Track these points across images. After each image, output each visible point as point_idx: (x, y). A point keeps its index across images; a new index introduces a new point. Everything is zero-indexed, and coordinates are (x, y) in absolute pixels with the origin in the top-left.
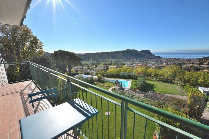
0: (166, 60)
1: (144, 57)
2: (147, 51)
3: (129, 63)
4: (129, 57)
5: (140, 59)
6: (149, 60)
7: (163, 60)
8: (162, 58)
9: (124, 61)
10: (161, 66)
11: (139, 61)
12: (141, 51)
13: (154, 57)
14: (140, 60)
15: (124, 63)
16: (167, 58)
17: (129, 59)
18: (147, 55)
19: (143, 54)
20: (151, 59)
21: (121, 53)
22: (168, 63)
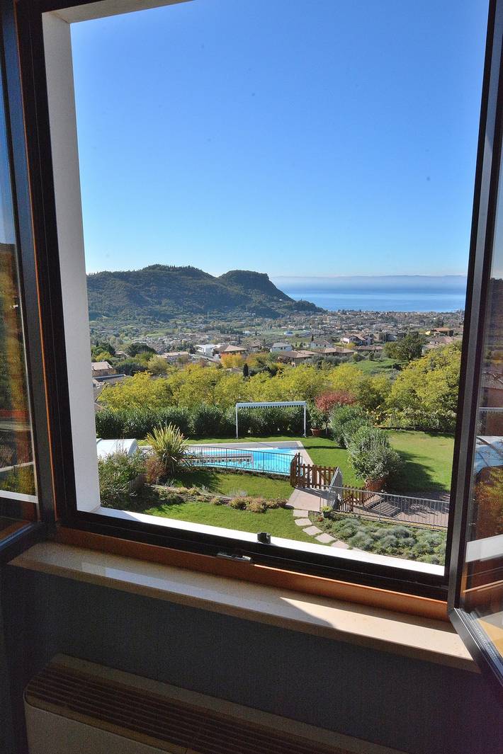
0: (342, 320)
1: (243, 308)
2: (255, 274)
3: (165, 339)
4: (166, 306)
5: (225, 319)
6: (269, 320)
7: (328, 320)
8: (325, 312)
9: (136, 333)
10: (334, 350)
11: (219, 328)
12: (224, 277)
13: (290, 308)
14: (221, 324)
15: (140, 340)
16: (344, 313)
17: (167, 318)
18: (257, 297)
19: (235, 290)
20: (275, 316)
21: (119, 282)
22: (359, 336)
